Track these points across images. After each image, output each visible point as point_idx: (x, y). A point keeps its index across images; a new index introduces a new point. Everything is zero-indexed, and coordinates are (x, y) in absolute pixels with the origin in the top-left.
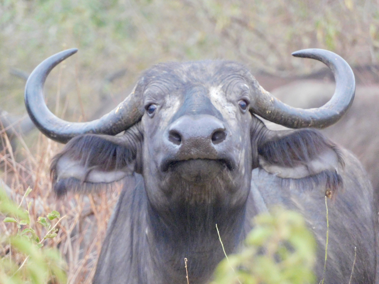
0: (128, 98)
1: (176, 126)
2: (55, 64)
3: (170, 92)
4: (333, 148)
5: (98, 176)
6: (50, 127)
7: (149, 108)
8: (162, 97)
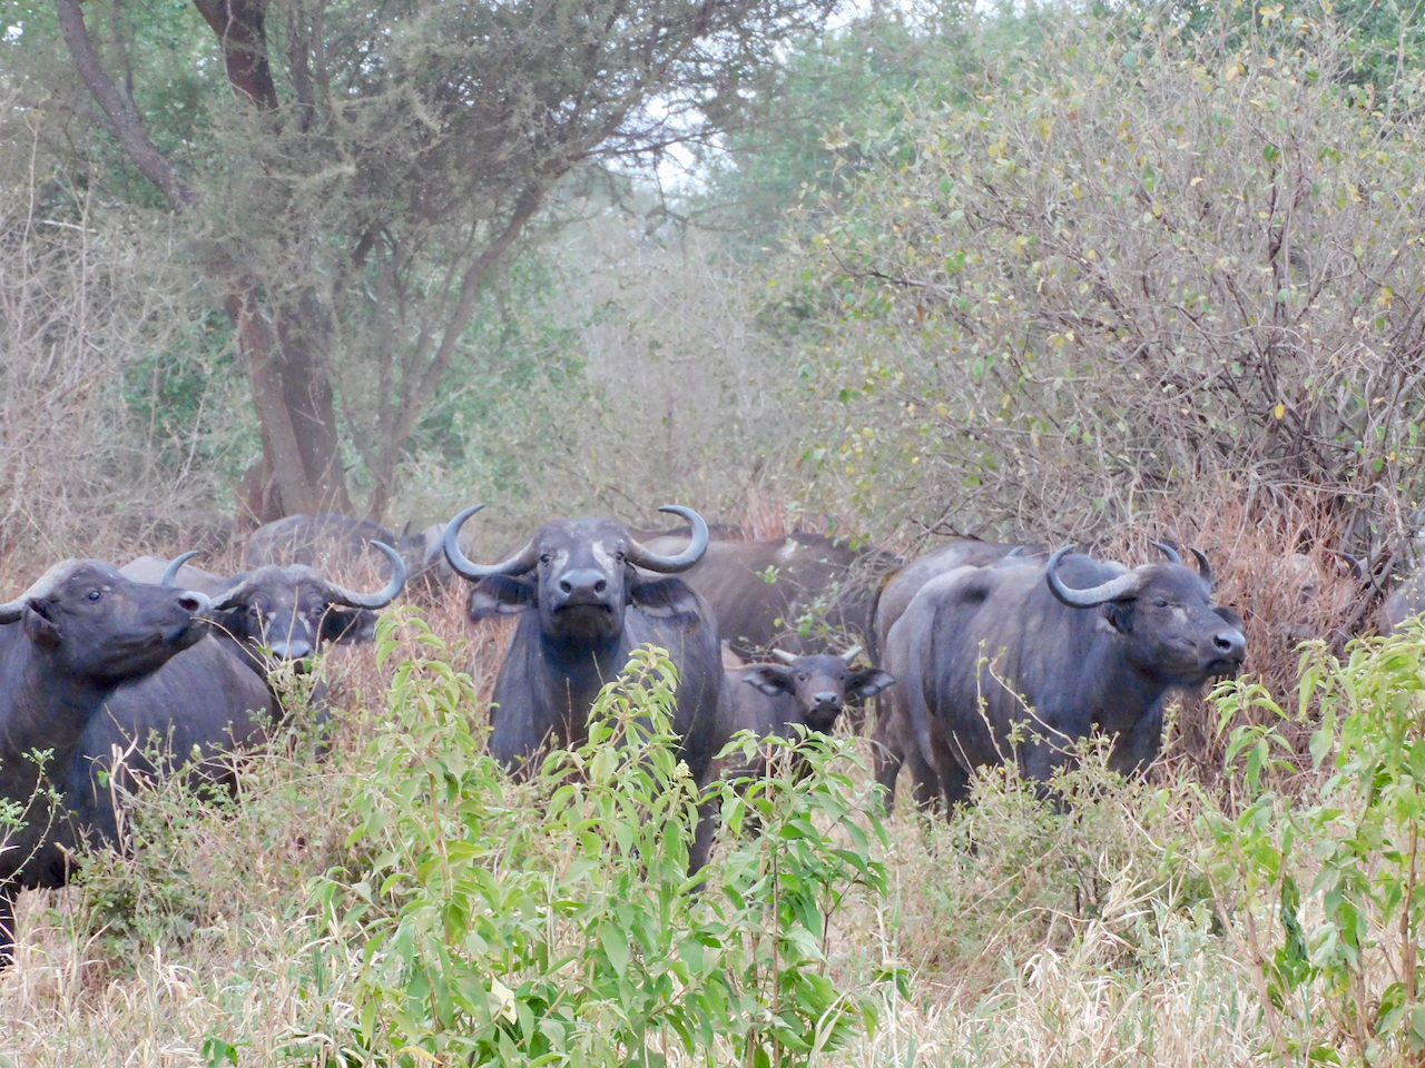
0: (526, 548)
1: (566, 577)
2: (467, 517)
3: (561, 546)
4: (692, 594)
5: (506, 608)
6: (464, 570)
7: (544, 559)
8: (555, 550)
